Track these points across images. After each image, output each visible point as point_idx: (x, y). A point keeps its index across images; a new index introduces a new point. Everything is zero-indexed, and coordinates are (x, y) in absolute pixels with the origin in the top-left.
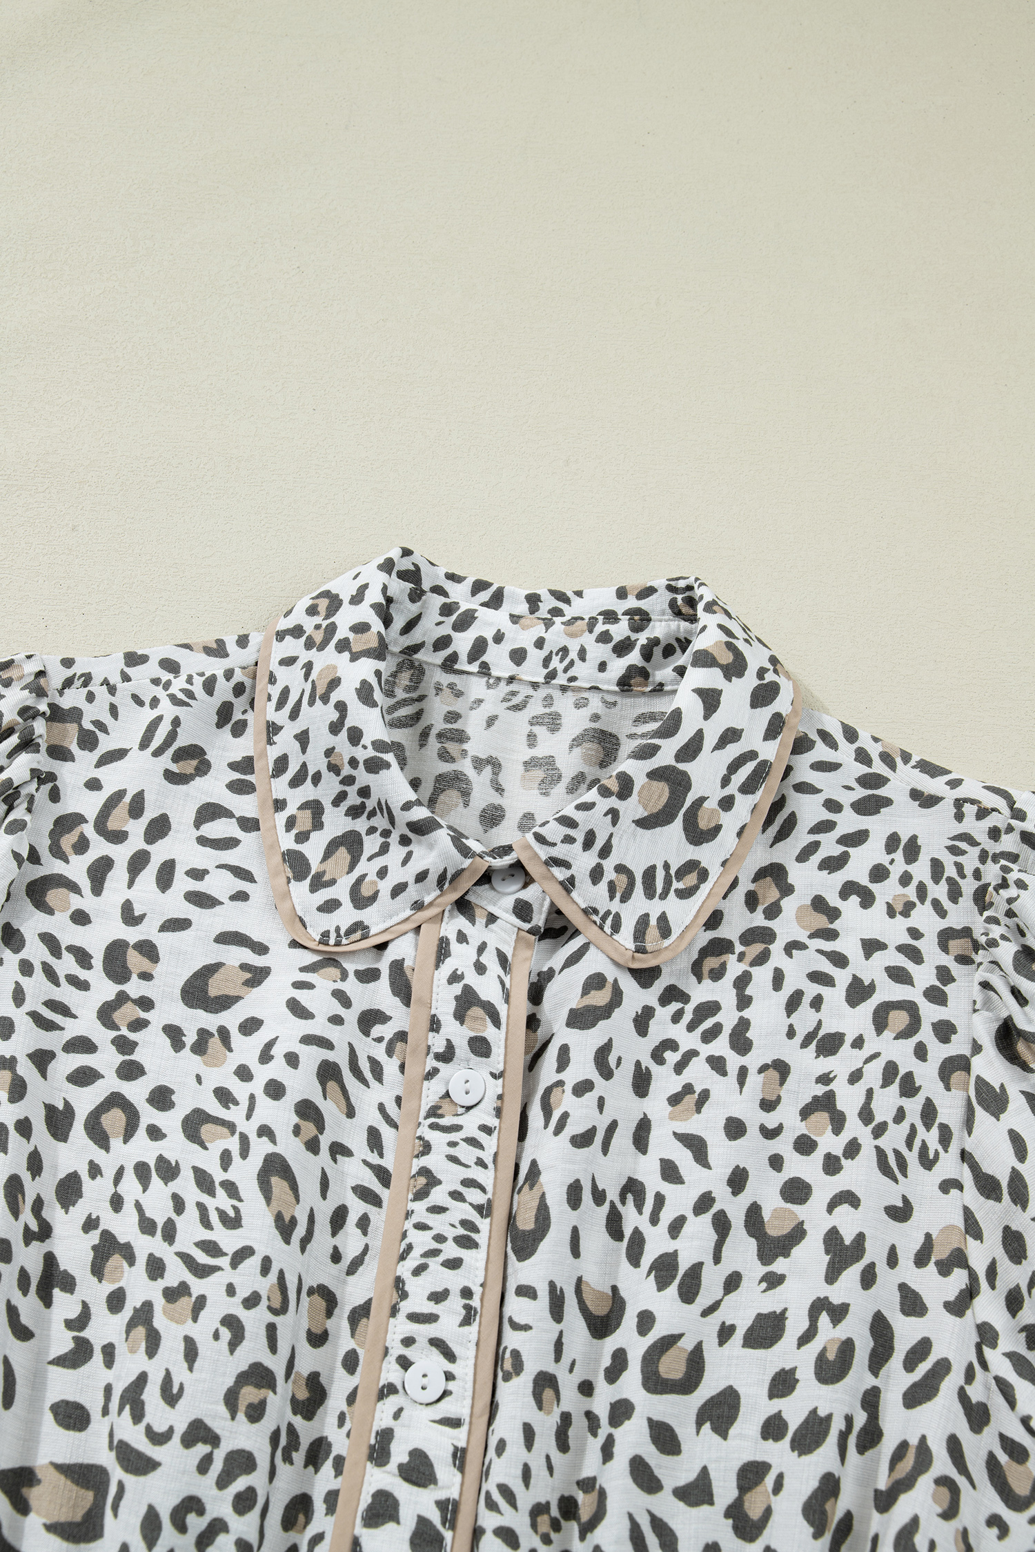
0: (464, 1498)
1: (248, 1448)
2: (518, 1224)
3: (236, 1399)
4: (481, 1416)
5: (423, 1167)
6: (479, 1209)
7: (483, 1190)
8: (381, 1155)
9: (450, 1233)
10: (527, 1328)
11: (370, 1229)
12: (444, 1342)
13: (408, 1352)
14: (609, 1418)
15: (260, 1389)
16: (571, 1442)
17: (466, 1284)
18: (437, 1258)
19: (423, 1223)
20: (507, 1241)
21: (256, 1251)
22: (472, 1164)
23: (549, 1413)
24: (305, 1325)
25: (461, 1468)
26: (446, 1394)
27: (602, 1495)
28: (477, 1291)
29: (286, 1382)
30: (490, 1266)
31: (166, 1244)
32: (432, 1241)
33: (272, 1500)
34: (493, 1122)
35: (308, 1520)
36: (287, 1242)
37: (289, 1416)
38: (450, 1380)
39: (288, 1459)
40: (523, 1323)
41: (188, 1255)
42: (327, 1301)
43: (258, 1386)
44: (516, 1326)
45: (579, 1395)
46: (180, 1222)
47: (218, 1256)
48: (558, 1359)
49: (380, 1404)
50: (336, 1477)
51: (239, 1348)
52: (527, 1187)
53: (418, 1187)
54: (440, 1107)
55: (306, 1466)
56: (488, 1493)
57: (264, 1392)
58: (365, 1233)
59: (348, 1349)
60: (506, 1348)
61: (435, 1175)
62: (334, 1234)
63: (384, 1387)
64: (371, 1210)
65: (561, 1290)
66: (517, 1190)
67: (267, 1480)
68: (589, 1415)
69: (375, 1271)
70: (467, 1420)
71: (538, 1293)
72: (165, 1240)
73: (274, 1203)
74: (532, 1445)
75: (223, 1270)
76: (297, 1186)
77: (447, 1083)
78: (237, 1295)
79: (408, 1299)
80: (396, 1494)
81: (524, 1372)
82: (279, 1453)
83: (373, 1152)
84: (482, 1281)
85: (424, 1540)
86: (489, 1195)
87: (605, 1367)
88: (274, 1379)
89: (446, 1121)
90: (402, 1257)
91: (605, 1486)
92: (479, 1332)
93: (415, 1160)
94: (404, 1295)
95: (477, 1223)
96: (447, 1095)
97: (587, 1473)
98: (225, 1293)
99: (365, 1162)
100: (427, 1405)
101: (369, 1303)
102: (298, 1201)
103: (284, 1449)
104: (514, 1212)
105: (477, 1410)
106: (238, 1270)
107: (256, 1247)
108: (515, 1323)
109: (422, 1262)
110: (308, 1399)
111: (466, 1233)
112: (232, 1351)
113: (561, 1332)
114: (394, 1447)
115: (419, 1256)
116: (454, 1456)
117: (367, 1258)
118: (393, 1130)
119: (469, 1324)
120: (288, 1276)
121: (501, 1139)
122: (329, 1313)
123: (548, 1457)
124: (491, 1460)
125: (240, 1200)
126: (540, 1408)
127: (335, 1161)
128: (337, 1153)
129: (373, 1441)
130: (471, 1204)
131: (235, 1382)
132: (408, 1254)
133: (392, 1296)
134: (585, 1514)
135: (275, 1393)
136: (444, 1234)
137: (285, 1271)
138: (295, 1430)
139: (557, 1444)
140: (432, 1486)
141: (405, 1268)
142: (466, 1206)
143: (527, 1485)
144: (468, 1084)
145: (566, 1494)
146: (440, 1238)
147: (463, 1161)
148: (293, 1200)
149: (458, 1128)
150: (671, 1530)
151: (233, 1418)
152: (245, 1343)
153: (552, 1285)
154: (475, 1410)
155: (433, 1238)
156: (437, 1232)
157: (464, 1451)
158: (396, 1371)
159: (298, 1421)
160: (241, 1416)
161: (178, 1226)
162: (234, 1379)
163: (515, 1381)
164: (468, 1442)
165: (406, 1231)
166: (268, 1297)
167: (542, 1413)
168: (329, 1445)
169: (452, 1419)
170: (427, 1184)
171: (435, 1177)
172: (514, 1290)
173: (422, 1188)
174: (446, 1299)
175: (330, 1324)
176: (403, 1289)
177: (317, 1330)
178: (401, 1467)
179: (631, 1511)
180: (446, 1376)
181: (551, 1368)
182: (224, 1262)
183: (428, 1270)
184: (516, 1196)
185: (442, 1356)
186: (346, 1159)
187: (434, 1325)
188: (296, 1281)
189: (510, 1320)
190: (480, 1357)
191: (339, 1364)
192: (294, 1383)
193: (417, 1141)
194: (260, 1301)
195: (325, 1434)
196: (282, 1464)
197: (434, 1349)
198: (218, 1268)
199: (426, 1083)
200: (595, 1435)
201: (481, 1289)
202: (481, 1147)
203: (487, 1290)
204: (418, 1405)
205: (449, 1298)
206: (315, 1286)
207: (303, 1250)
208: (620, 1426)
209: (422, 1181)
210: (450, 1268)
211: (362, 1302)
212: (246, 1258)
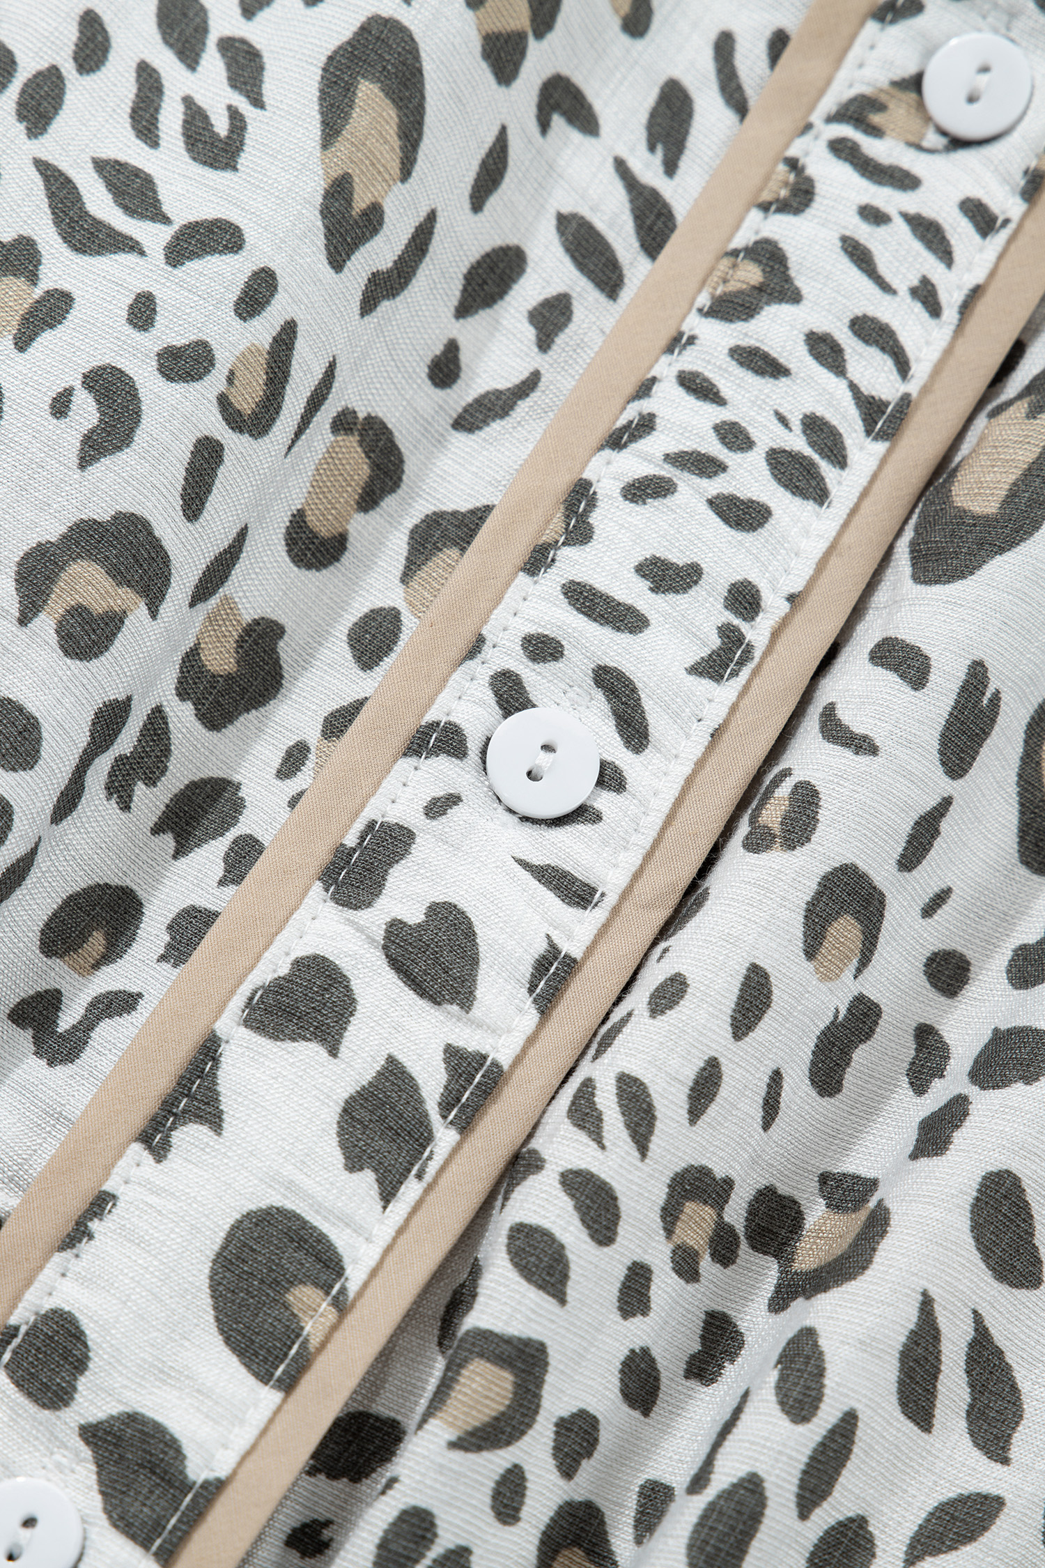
0: (520, 1072)
1: (32, 707)
2: (955, 489)
3: (51, 579)
4: (649, 906)
5: (767, 241)
6: (870, 409)
7: (903, 366)
8: (670, 167)
9: (767, 435)
10: (863, 745)
11: (561, 340)
12: (634, 690)
13: (533, 676)
14: (976, 1062)
15: (119, 584)
16: (850, 1078)
17: (754, 578)
18: (704, 483)
19: (706, 380)
20: (906, 522)
21: (247, 246)
22: (902, 286)
23: (828, 976)
24: (295, 496)
25: (546, 1003)
26: (582, 814)
27: (878, 1223)
28: (774, 606)
29: (192, 605)
30: (834, 561)
31: (21, 128)
32: (712, 434)
33: (42, 862)
34: (1007, 204)
35: (112, 953)
36: (337, 259)
37: (164, 691)
38: (610, 788)
39: (120, 789)
40: (858, 729)
41: (68, 181)
42: (375, 466)
43: (119, 575)
44: (834, 730)
45: (923, 980)
46: (78, 88)
47: (142, 216)
48: (912, 856)
49: (406, 764)
50: (222, 883)
51: (106, 461)
52: (1023, 406)
53: (733, 286)
54: (879, 107)
55: (157, 830)
56: (588, 1084)
57: (123, 597)
58: (544, 343)
59: (379, 604)
60: (786, 773)
61: (792, 273)
62: (464, 310)
63: (434, 725)
64: (585, 294)
65: (996, 697)
66: (990, 407)
67: (50, 808)
68: (926, 1036)
69: (531, 447)
70: (611, 899)
71: (932, 677)
72: (21, 117)
73: (342, 147)
74: (750, 1028)
75: (142, 253)
76: (420, 134)
77: (929, 53)
78: (153, 331)
79: (587, 548)
80: (357, 986)
81: (808, 846)
82: (103, 765)
83: (652, 148)
84: (797, 586)
85: (381, 1120)
86: (913, 387)
87: (1018, 943)
88: (166, 580)
89: (880, 150)
90: (617, 441)
91: (890, 1204)
92: (734, 708)
93: (755, 215)
94: (579, 533)
95: (848, 442)
96: (915, 84)
97: (857, 1164)
98: (125, 314)
99: (621, 167)
100: (525, 819)
101: (479, 515)
102: (406, 170)
103: (120, 761)
104: (957, 459)
105: (645, 889)
106: (179, 272)
107: (250, 235)
108: (839, 724)
109: (663, 473)
110: (229, 677)
111: (808, 451)
112: (85, 462)
113: (946, 803)
114: (397, 876)
115: (659, 455)
116: (542, 965)
117: (523, 406)
118: (729, 116)
119: (718, 677)
120: (302, 347)
121: (1009, 257)
122: (369, 500)
123: (776, 1079)
124: (630, 1015)
125: (258, 102)
126: (811, 952)
127: (544, 126)
128: (556, 107)
129: (351, 840)
130: (853, 387)
131: (64, 537)
132: (634, 438)
133: (548, 522)
134: (808, 1256)
135: (154, 614)
136: (750, 430)
137: (301, 330)
138: (166, 732)
139: (813, 1063)
140: (455, 1008)
141: (612, 468)
142: (838, 387)
143: (695, 1113)
144: (985, 78)
145: (783, 1189)
146: (735, 437)
147: (883, 269)
148: (395, 167)
149: (905, 181)
150: (1014, 1389)
151: (24, 620)
152: (124, 456)
153: (977, 674)
154: (642, 887)
155: (717, 428)
156: (734, 418)
157: (571, 965)
158: (481, 703)
159: (182, 716)
160: (45, 624)
161: (70, 98)
162: (63, 529)
163: (775, 859)
164: (590, 950)
165: (654, 380)
166: (232, 373)
167: (810, 966)
168: (238, 806)
169: (574, 880)
170: (760, 289)
171: (788, 280)
172: (871, 646)
173: (741, 292)
174: (685, 590)
175: (360, 526)
176: (583, 519)
177: (322, 526)
178: (395, 929)
179: (934, 1292)
180: (601, 774)
181: (882, 873)
182: (154, 236)
183: (669, 500)
184: (981, 421)
185: (612, 722)
186: (575, 136)
187: (624, 638)
188: (318, 373)
189: (829, 714)
190: (708, 769)
191: (342, 631)
192: (211, 619)
193: (782, 168)
194: (207, 371)
195: (236, 778)
196: (103, 794)
197: (599, 695)
198: (131, 246)
199: (872, 27)
200: (919, 1084)
201: (785, 607)
202: (945, 253)
203: (799, 618)
204: (500, 809)
205: (692, 592)
206: (361, 415)
207: (369, 304)
208: (996, 1086)
209: (751, 274)
210: (726, 520)
211: (464, 506)
212: (214, 251)
